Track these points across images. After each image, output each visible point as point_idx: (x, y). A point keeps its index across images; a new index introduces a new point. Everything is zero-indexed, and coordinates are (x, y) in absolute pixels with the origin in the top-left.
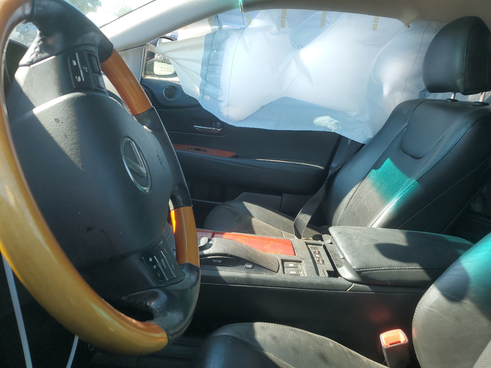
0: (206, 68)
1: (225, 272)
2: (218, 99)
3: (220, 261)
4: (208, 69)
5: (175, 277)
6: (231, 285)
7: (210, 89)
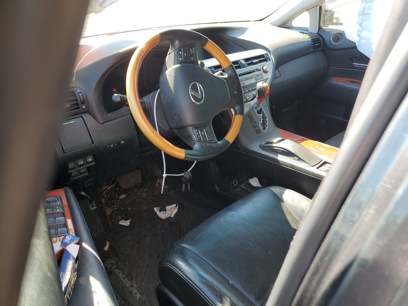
0: (361, 17)
1: (281, 158)
2: (370, 41)
3: (281, 152)
4: (363, 18)
5: (208, 140)
6: (283, 166)
7: (364, 34)
